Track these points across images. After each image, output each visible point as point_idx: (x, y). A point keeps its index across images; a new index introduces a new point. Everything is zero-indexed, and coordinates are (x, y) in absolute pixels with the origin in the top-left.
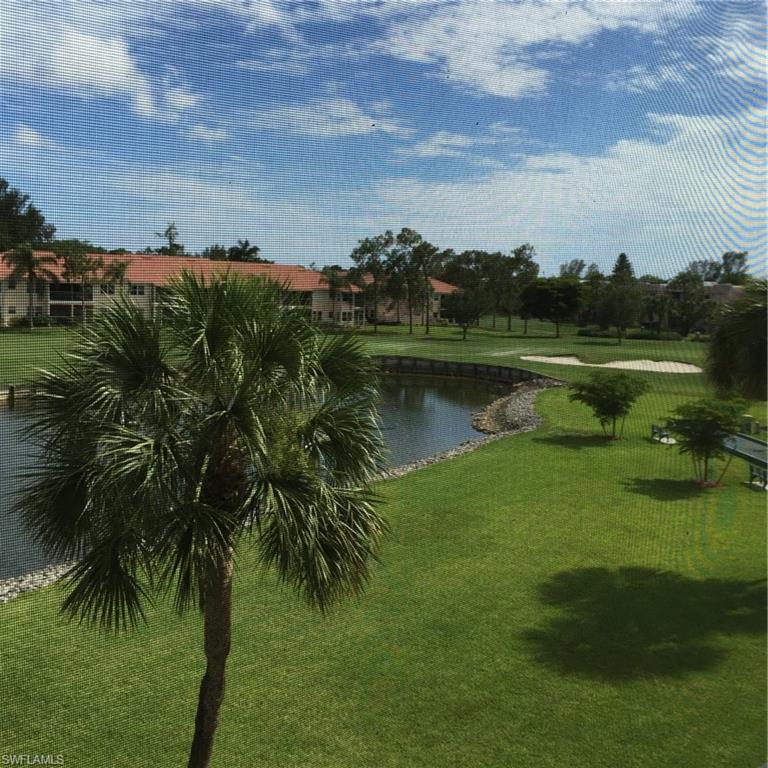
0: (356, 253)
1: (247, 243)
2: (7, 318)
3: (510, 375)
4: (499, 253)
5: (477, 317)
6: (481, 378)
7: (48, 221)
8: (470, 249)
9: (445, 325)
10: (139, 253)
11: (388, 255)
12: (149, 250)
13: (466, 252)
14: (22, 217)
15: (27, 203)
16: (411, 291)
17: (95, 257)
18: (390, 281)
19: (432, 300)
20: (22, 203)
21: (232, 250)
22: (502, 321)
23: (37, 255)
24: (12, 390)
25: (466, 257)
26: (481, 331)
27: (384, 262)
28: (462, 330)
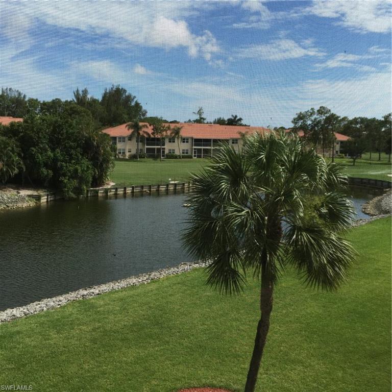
0: (294, 120)
1: (236, 116)
2: (127, 154)
3: (382, 184)
4: (374, 118)
5: (361, 153)
6: (365, 186)
7: (144, 108)
8: (357, 117)
9: (343, 158)
10: (185, 122)
11: (312, 121)
12: (190, 121)
13: (355, 118)
14: (132, 107)
15: (135, 100)
16: (324, 140)
17: (167, 125)
18: (313, 135)
19: (335, 144)
20: (133, 100)
21: (229, 120)
22: (375, 155)
23: (141, 124)
24: (133, 188)
25: (355, 121)
26: (363, 161)
27: (310, 125)
28: (352, 160)
